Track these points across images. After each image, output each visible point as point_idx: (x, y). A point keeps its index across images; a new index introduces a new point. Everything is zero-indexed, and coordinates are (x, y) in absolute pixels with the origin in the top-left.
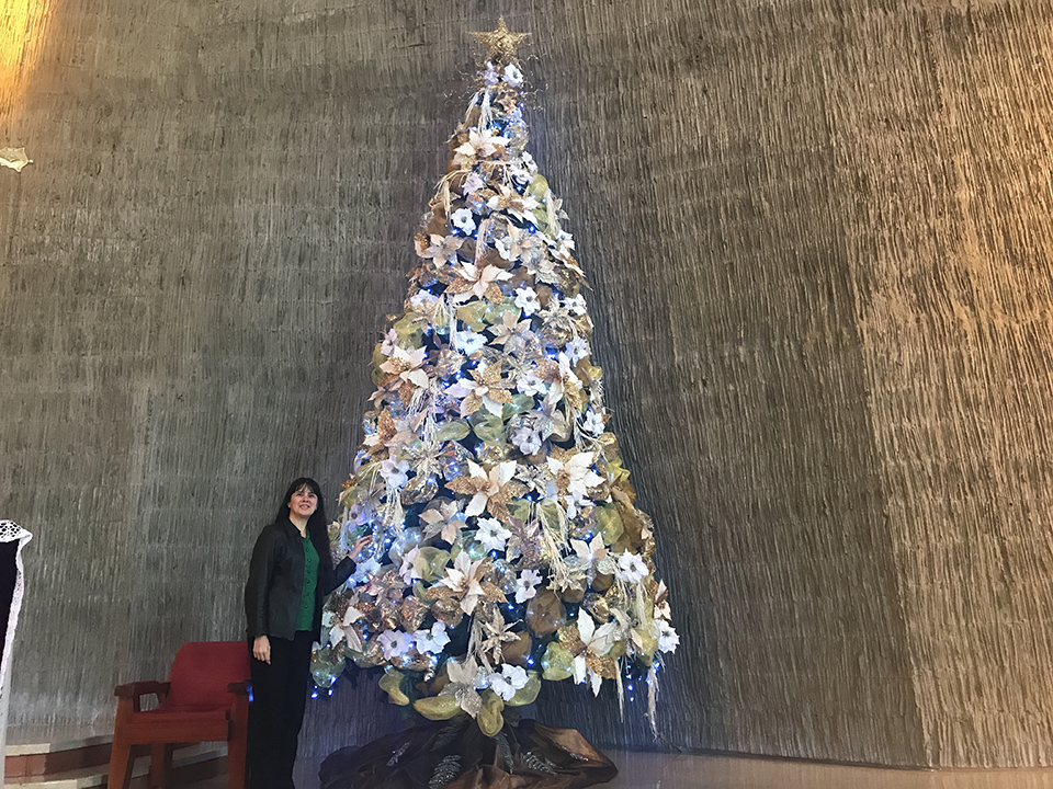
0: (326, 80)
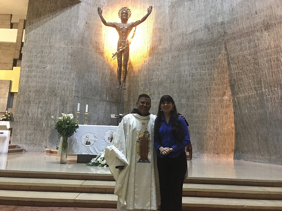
0: (194, 43)
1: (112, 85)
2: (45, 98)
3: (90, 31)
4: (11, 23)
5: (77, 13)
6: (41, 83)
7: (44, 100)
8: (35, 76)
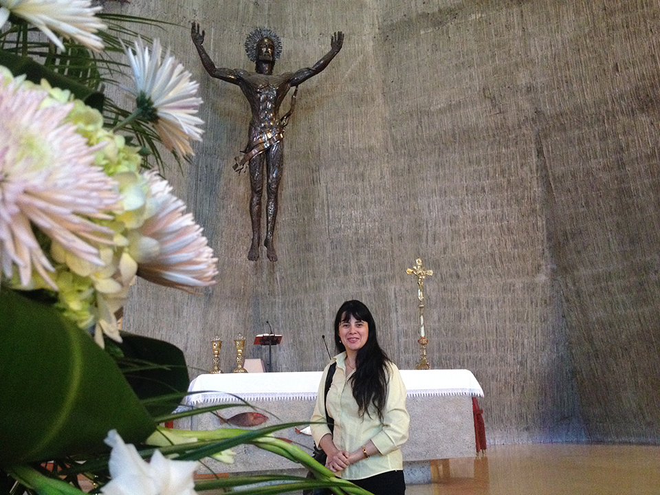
0: (454, 136)
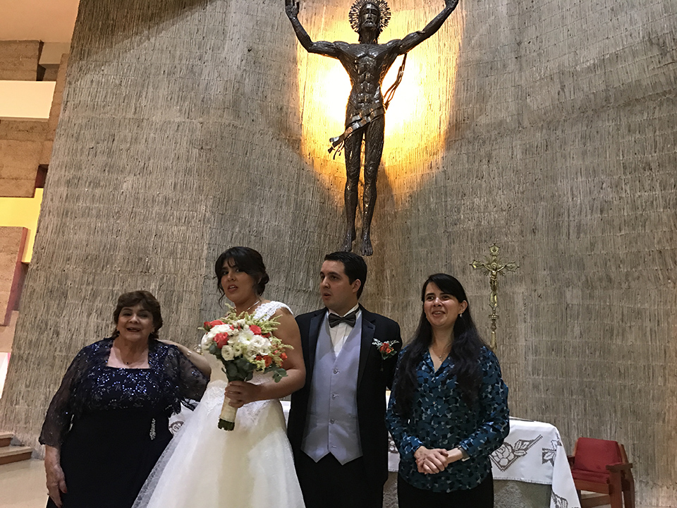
0: (607, 99)
1: (325, 240)
2: (112, 281)
3: (259, 73)
4: (39, 65)
5: (224, 21)
6: (103, 231)
7: (111, 288)
8: (86, 213)
